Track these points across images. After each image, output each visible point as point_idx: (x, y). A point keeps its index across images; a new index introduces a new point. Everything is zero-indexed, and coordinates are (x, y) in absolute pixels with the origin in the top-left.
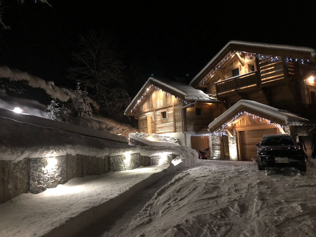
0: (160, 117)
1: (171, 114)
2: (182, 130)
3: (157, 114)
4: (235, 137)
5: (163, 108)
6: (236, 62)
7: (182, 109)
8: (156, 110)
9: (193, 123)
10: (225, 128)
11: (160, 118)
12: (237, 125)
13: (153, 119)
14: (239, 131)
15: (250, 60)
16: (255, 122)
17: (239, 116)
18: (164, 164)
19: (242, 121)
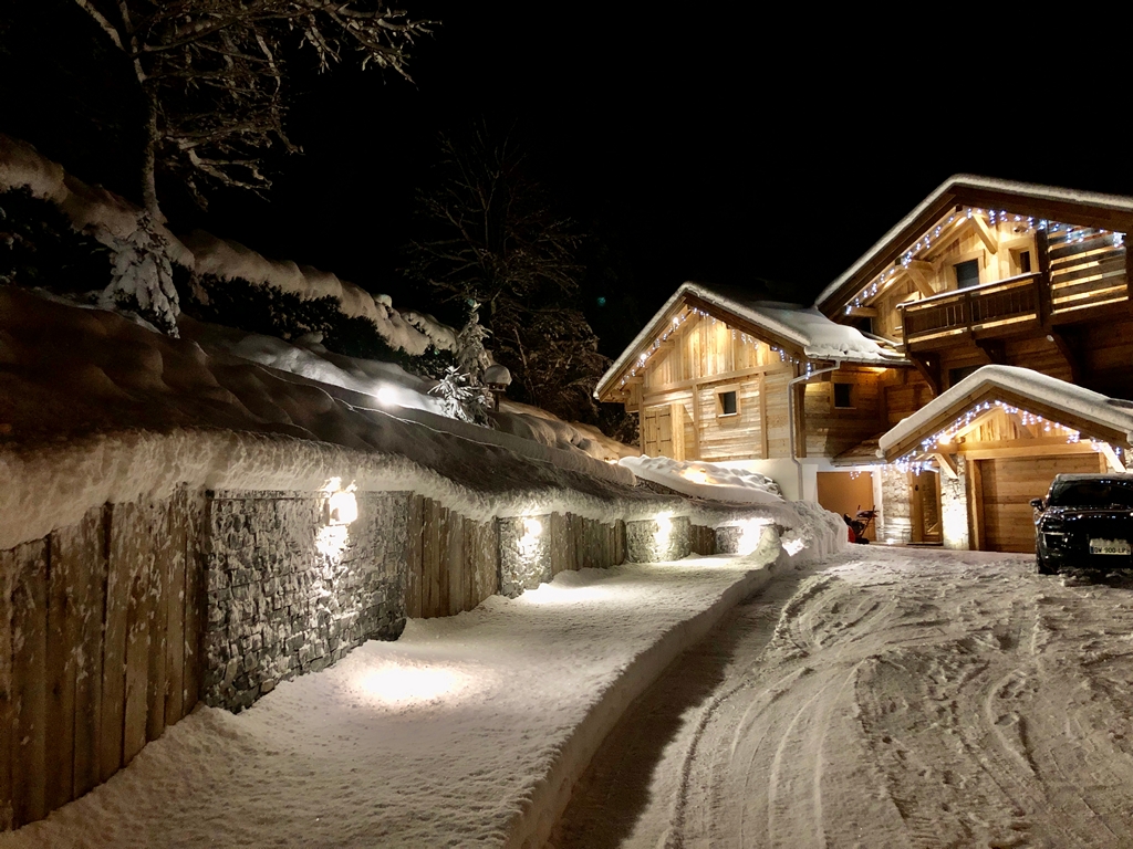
0: (713, 408)
1: (752, 401)
2: (790, 451)
3: (705, 398)
4: (963, 476)
5: (726, 381)
6: (969, 239)
7: (790, 387)
8: (703, 386)
9: (826, 430)
10: (931, 450)
11: (713, 412)
12: (969, 440)
13: (691, 415)
14: (975, 461)
15: (1019, 236)
16: (1029, 433)
17: (979, 414)
18: (763, 551)
19: (986, 430)
